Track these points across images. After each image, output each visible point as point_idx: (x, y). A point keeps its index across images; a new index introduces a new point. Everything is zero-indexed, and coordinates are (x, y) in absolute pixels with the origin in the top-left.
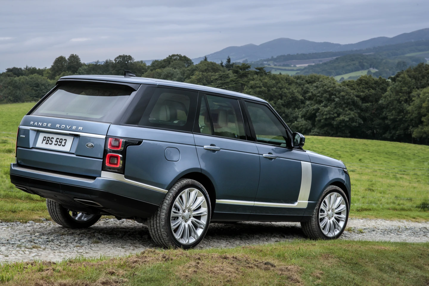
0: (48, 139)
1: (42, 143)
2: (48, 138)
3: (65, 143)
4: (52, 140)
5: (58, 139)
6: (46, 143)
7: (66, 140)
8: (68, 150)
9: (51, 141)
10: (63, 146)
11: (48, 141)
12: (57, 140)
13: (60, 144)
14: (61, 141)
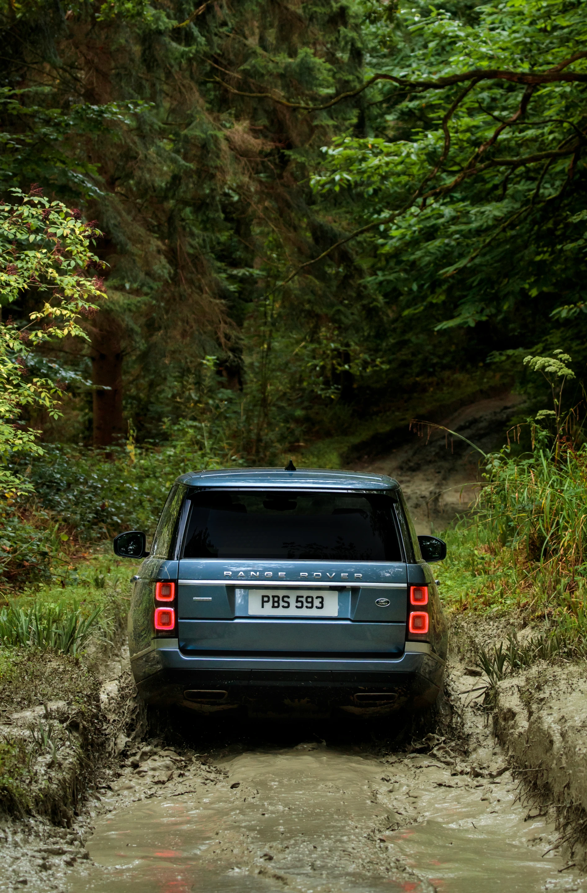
0: (276, 599)
1: (263, 607)
2: (273, 597)
3: (322, 603)
4: (286, 599)
5: (302, 597)
6: (273, 607)
7: (322, 598)
8: (335, 614)
9: (283, 601)
10: (317, 608)
11: (278, 601)
12: (300, 599)
13: (310, 605)
14: (310, 600)
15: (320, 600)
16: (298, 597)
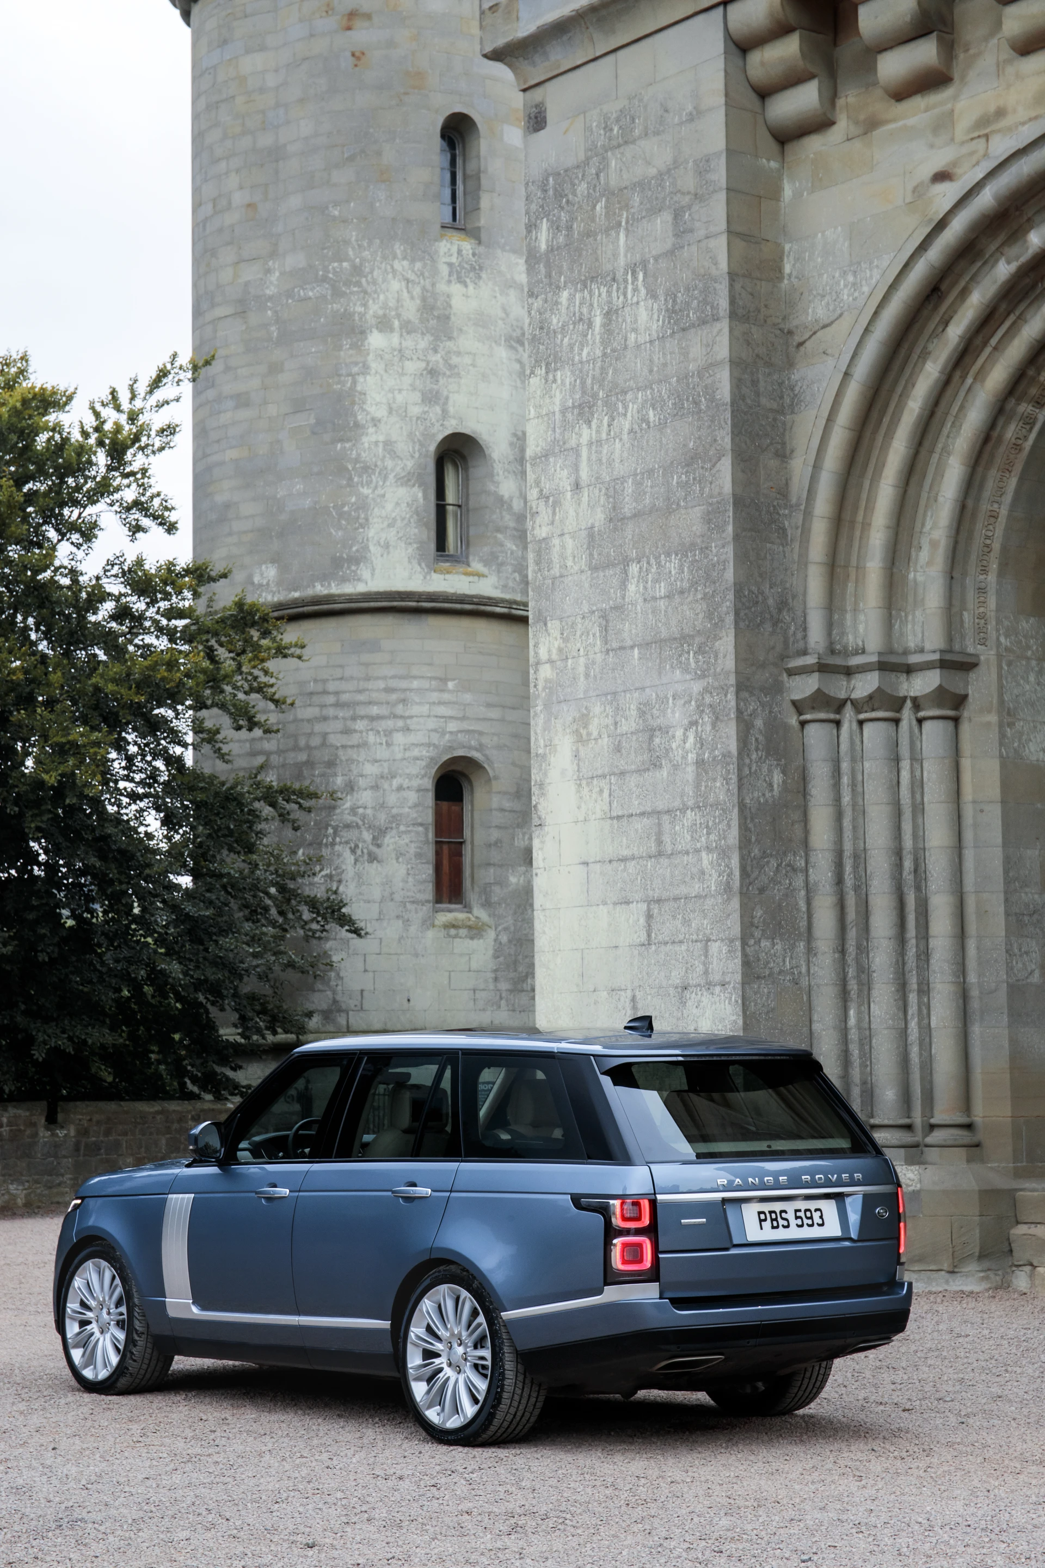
0: (774, 1216)
1: (762, 1229)
2: (771, 1212)
3: (821, 1217)
4: (784, 1215)
5: (800, 1211)
6: (773, 1227)
7: (820, 1210)
8: (838, 1233)
9: (783, 1218)
10: (818, 1225)
11: (776, 1219)
12: (798, 1214)
13: (810, 1222)
14: (808, 1214)
16: (796, 1211)
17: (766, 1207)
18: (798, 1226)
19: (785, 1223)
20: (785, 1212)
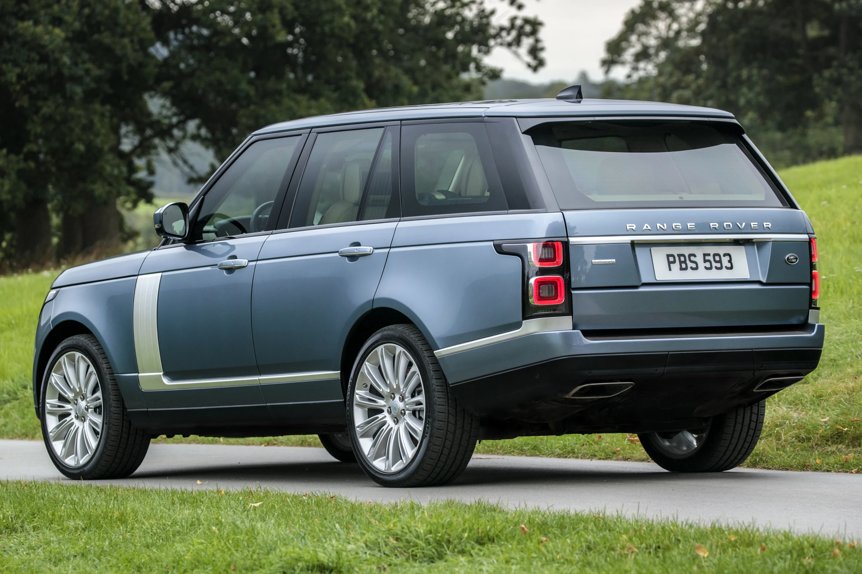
0: (682, 259)
1: (670, 270)
2: (679, 256)
3: (730, 261)
4: (692, 258)
5: (709, 255)
6: (681, 269)
7: (729, 255)
8: (746, 276)
9: (691, 262)
10: (727, 268)
11: (685, 262)
12: (707, 258)
13: (718, 265)
14: (717, 258)
15: (727, 258)
16: (705, 255)
17: (675, 251)
18: (706, 268)
19: (694, 266)
20: (694, 256)
